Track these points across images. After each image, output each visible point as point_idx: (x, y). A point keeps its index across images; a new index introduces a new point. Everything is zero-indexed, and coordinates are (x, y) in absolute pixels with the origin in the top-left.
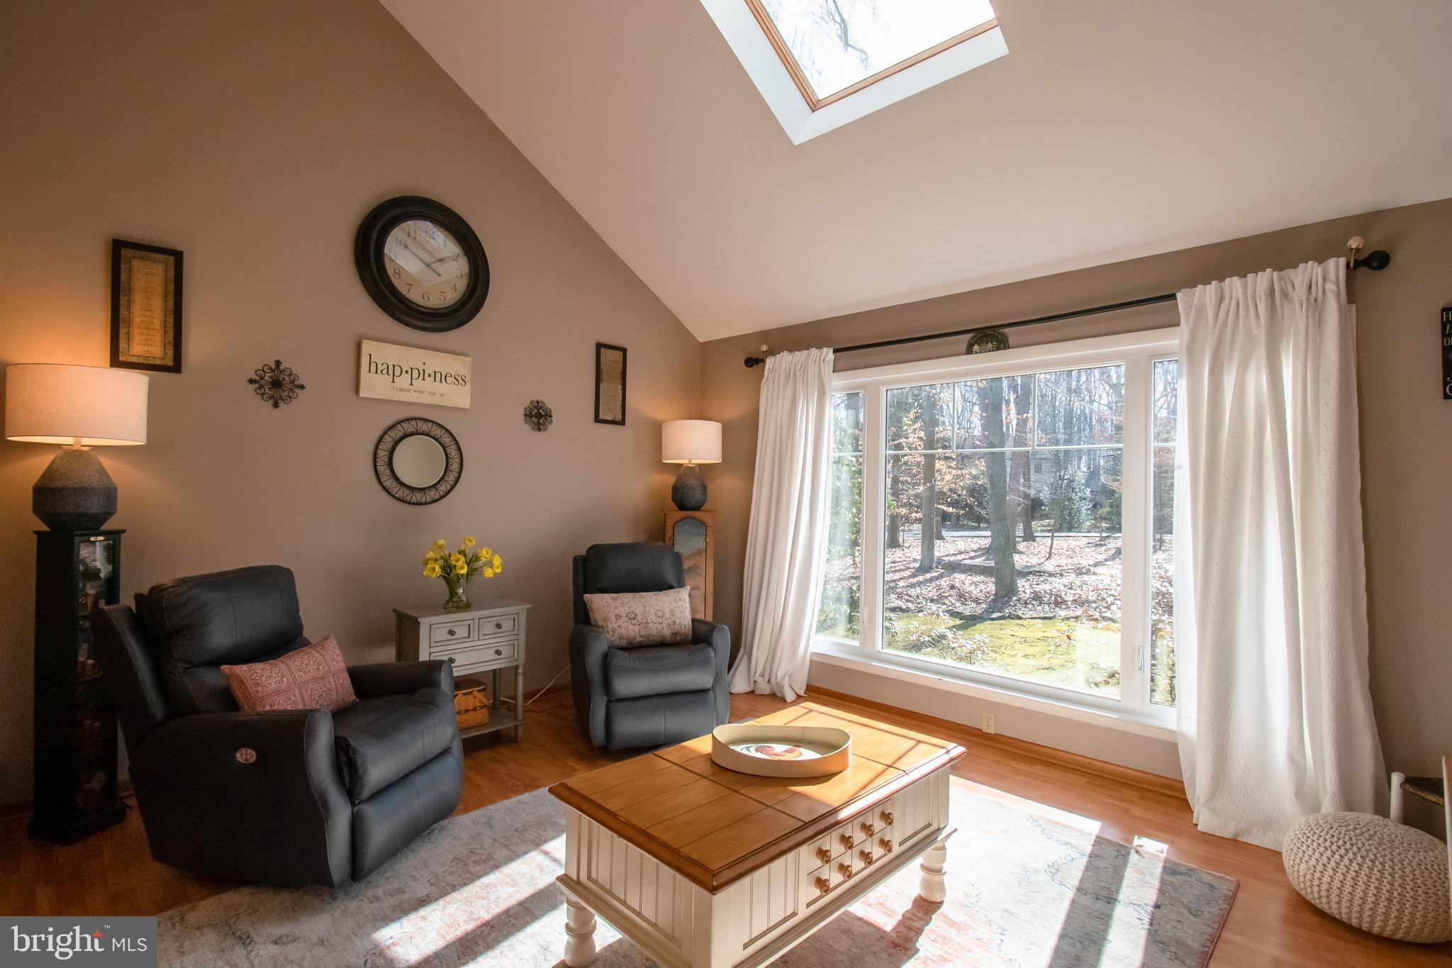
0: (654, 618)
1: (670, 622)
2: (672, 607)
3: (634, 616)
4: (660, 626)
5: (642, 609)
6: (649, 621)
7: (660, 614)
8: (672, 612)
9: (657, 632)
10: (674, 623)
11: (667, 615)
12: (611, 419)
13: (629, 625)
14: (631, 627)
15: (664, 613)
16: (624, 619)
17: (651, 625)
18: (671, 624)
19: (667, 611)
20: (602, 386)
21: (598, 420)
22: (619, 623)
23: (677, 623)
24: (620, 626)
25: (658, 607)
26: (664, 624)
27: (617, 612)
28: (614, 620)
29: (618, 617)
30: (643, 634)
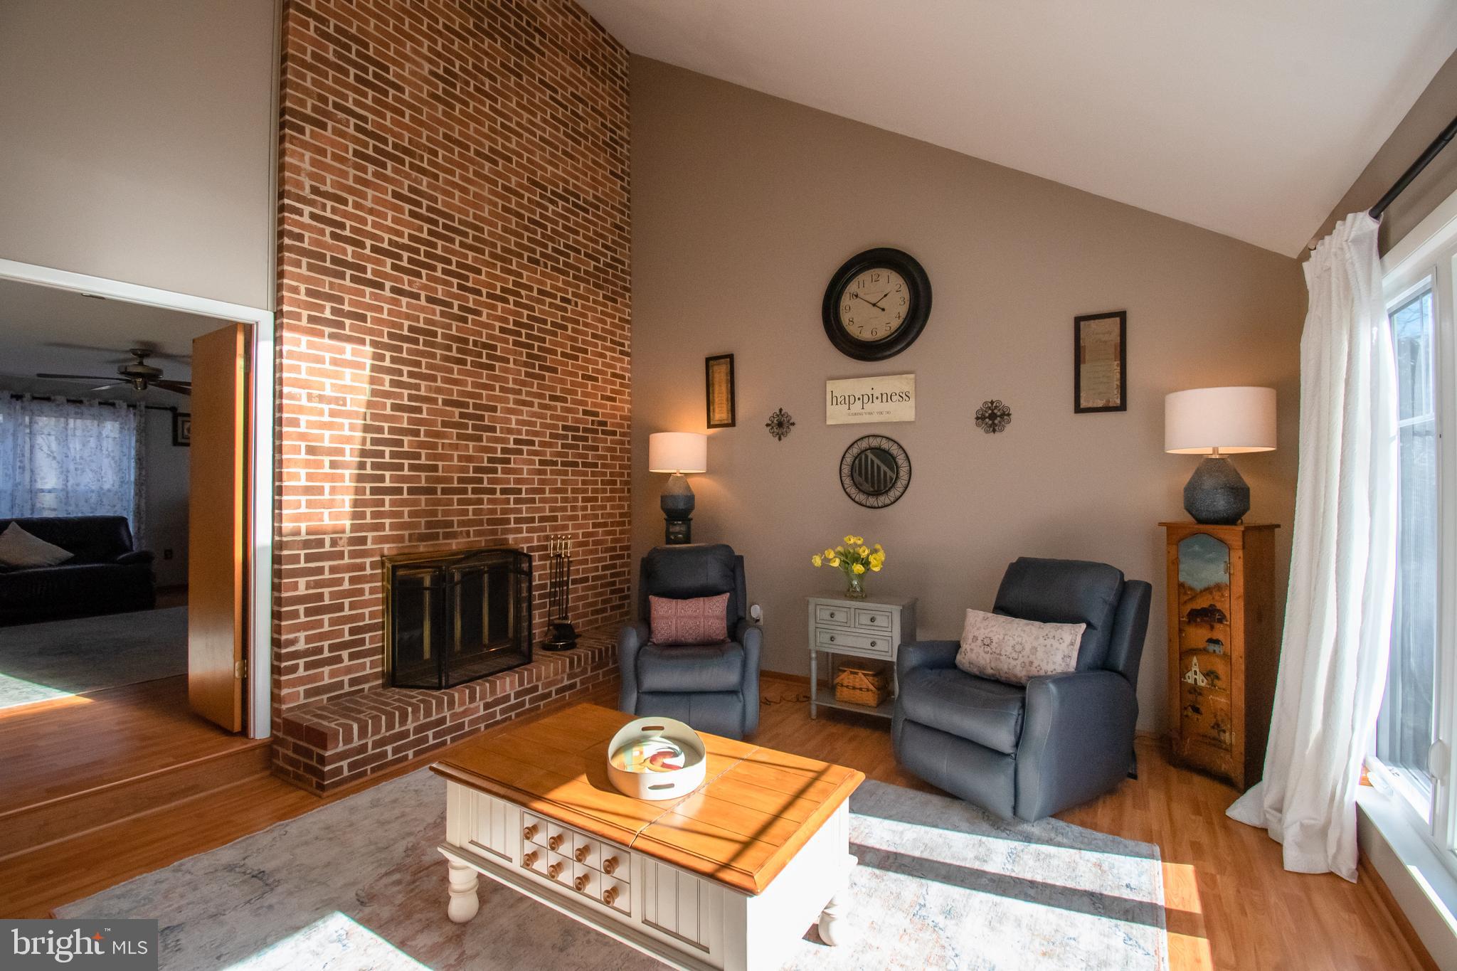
0: (1009, 649)
1: (1027, 661)
2: (1035, 644)
3: (989, 642)
4: (1013, 663)
5: (1001, 637)
6: (1003, 653)
7: (1018, 648)
8: (1034, 649)
9: (1009, 669)
10: (1031, 663)
11: (1027, 651)
12: (1101, 406)
13: (981, 651)
14: (982, 654)
15: (1023, 649)
16: (979, 642)
17: (1003, 658)
18: (1027, 664)
19: (1028, 647)
20: (1083, 368)
21: (1078, 409)
22: (973, 645)
23: (1036, 664)
24: (972, 650)
25: (1020, 639)
26: (1018, 662)
27: (976, 634)
28: (970, 641)
29: (975, 638)
30: (993, 665)
